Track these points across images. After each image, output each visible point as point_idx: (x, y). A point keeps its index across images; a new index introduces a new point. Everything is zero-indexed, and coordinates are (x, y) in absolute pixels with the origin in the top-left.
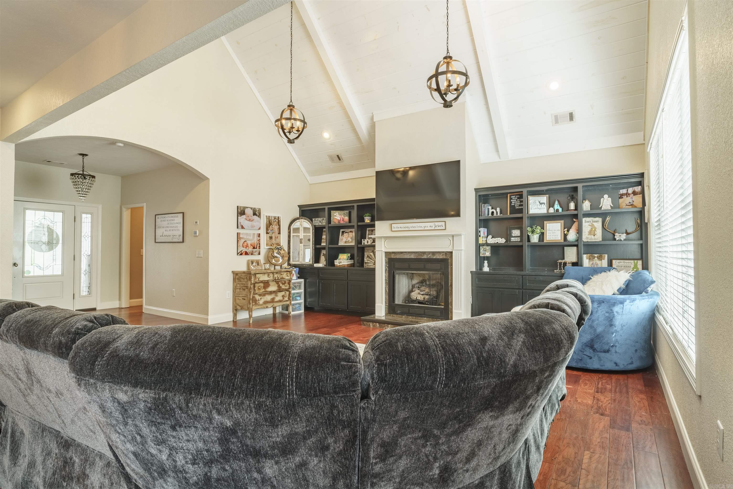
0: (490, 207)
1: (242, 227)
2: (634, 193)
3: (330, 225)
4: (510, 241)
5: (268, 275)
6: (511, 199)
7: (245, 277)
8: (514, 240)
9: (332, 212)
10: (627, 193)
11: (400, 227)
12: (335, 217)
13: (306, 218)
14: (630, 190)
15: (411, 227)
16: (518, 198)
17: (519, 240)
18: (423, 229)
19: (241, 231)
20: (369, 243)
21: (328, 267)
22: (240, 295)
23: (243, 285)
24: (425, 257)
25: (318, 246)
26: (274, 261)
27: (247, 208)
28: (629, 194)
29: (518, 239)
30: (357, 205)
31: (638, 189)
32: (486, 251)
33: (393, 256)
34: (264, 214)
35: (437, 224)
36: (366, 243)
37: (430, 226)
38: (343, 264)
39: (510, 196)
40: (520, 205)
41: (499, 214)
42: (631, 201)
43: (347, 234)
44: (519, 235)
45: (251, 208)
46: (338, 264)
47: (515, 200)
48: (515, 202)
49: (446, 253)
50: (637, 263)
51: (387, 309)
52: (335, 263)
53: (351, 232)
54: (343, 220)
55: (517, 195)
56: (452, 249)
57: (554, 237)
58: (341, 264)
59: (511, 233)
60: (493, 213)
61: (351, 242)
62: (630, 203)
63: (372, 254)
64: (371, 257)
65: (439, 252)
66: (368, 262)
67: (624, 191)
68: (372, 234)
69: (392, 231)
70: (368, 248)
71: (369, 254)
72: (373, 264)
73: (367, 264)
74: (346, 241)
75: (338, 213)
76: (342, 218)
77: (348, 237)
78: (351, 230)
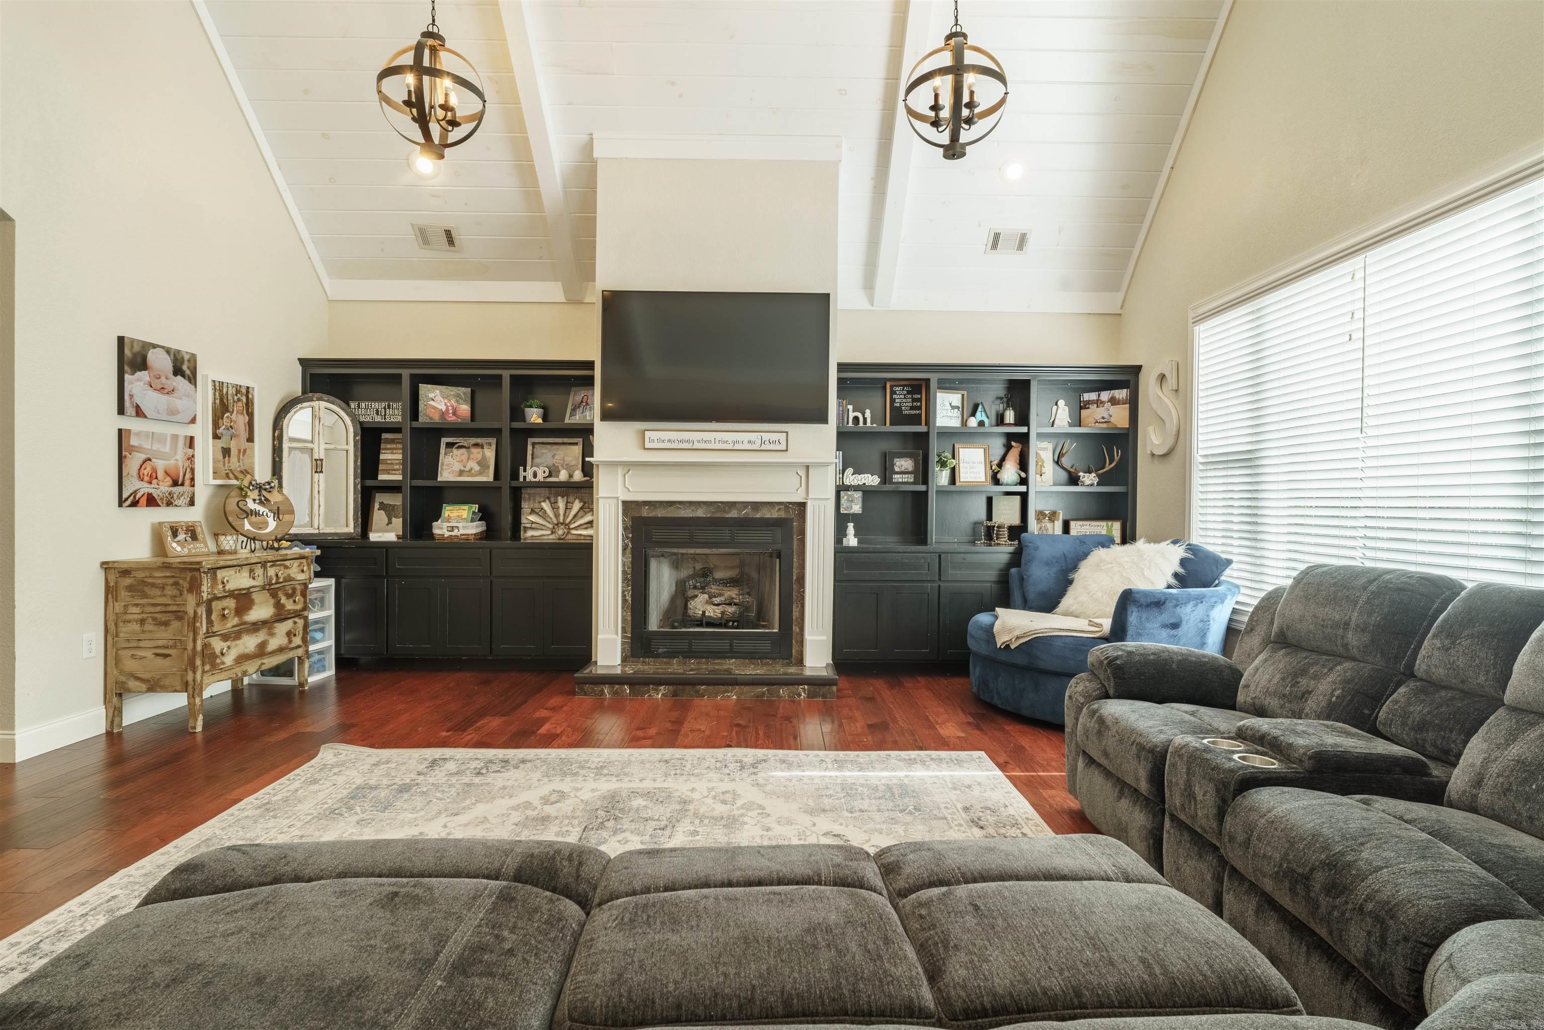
0: (850, 407)
1: (139, 413)
2: (1113, 401)
3: (415, 424)
4: (891, 483)
5: (251, 571)
6: (893, 393)
7: (171, 581)
8: (900, 480)
9: (424, 388)
10: (1098, 400)
11: (669, 441)
12: (431, 403)
13: (332, 398)
14: (1105, 396)
15: (699, 441)
16: (909, 393)
17: (912, 480)
18: (730, 447)
19: (129, 423)
20: (540, 478)
21: (410, 542)
22: (142, 644)
23: (158, 609)
24: (734, 514)
25: (370, 483)
26: (247, 526)
27: (155, 346)
28: (1102, 402)
29: (910, 478)
30: (511, 376)
31: (1123, 393)
32: (852, 501)
33: (645, 512)
34: (208, 373)
35: (766, 436)
36: (530, 478)
37: (750, 442)
38: (462, 531)
39: (892, 387)
40: (912, 408)
41: (869, 424)
42: (1106, 416)
43: (463, 450)
44: (910, 469)
45: (168, 351)
46: (447, 534)
47: (902, 396)
48: (903, 400)
49: (786, 505)
50: (1112, 526)
51: (628, 647)
52: (436, 531)
53: (476, 445)
54: (454, 413)
55: (906, 386)
56: (804, 495)
57: (972, 475)
58: (455, 533)
59: (893, 465)
60: (856, 419)
61: (480, 473)
62: (1103, 418)
63: (546, 506)
64: (543, 514)
65: (769, 503)
66: (534, 526)
67: (1093, 396)
68: (543, 453)
69: (645, 449)
70: (533, 491)
71: (536, 505)
72: (549, 532)
73: (530, 533)
74: (463, 468)
75: (441, 391)
76: (452, 406)
77: (469, 459)
78: (479, 440)
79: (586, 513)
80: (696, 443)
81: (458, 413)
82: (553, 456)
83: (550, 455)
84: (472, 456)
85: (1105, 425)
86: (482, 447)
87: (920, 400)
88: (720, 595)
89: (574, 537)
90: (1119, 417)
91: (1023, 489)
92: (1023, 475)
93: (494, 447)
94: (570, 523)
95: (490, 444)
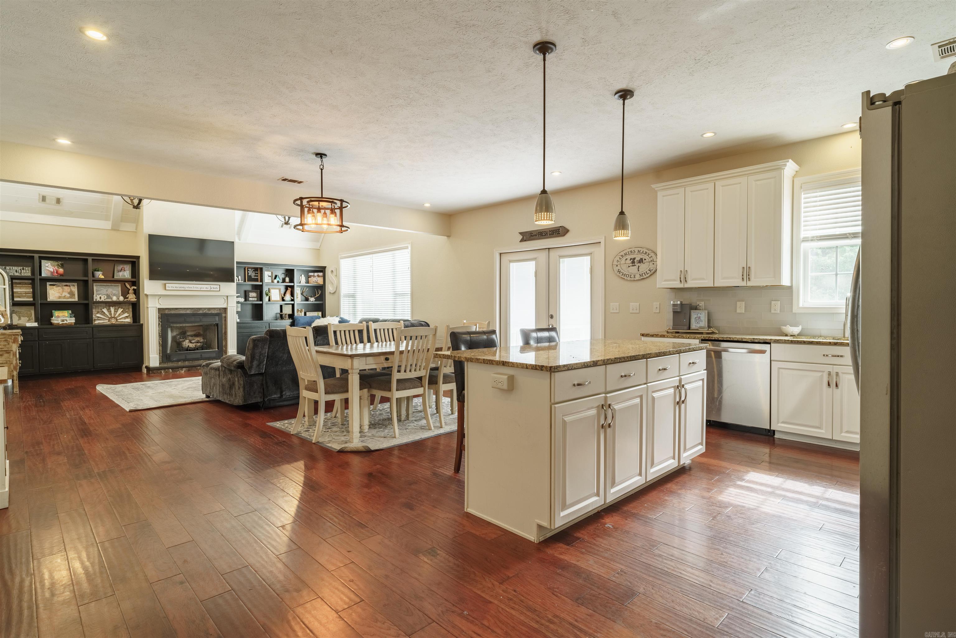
2: (318, 276)
3: (40, 277)
4: (248, 301)
6: (248, 271)
8: (252, 300)
9: (43, 262)
10: (313, 276)
11: (176, 287)
12: (47, 268)
14: (316, 274)
16: (254, 271)
17: (256, 300)
18: (199, 289)
20: (103, 299)
21: (43, 326)
28: (315, 276)
30: (92, 259)
31: (321, 274)
32: (240, 307)
33: (167, 312)
35: (212, 286)
36: (95, 299)
37: (206, 288)
38: (69, 322)
39: (247, 269)
41: (240, 281)
42: (316, 280)
43: (59, 287)
44: (255, 296)
46: (61, 323)
48: (252, 273)
49: (220, 309)
50: (319, 314)
51: (161, 359)
53: (67, 286)
54: (57, 272)
55: (252, 268)
56: (226, 306)
57: (275, 298)
58: (65, 322)
59: (249, 295)
61: (70, 298)
63: (105, 310)
64: (103, 314)
65: (213, 308)
66: (99, 318)
67: (312, 274)
68: (102, 290)
69: (166, 290)
70: (97, 305)
71: (99, 310)
72: (107, 321)
73: (97, 322)
74: (60, 295)
75: (51, 263)
76: (56, 269)
77: (63, 291)
78: (68, 284)
79: (124, 313)
80: (186, 288)
81: (59, 272)
82: (107, 291)
83: (105, 290)
84: (64, 290)
85: (316, 283)
86: (70, 286)
87: (258, 273)
88: (194, 340)
89: (119, 323)
90: (320, 281)
91: (293, 302)
92: (292, 298)
93: (76, 287)
94: (117, 317)
95: (74, 286)
